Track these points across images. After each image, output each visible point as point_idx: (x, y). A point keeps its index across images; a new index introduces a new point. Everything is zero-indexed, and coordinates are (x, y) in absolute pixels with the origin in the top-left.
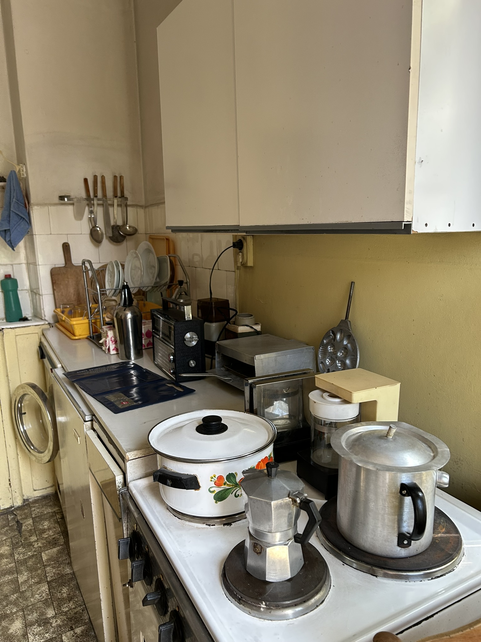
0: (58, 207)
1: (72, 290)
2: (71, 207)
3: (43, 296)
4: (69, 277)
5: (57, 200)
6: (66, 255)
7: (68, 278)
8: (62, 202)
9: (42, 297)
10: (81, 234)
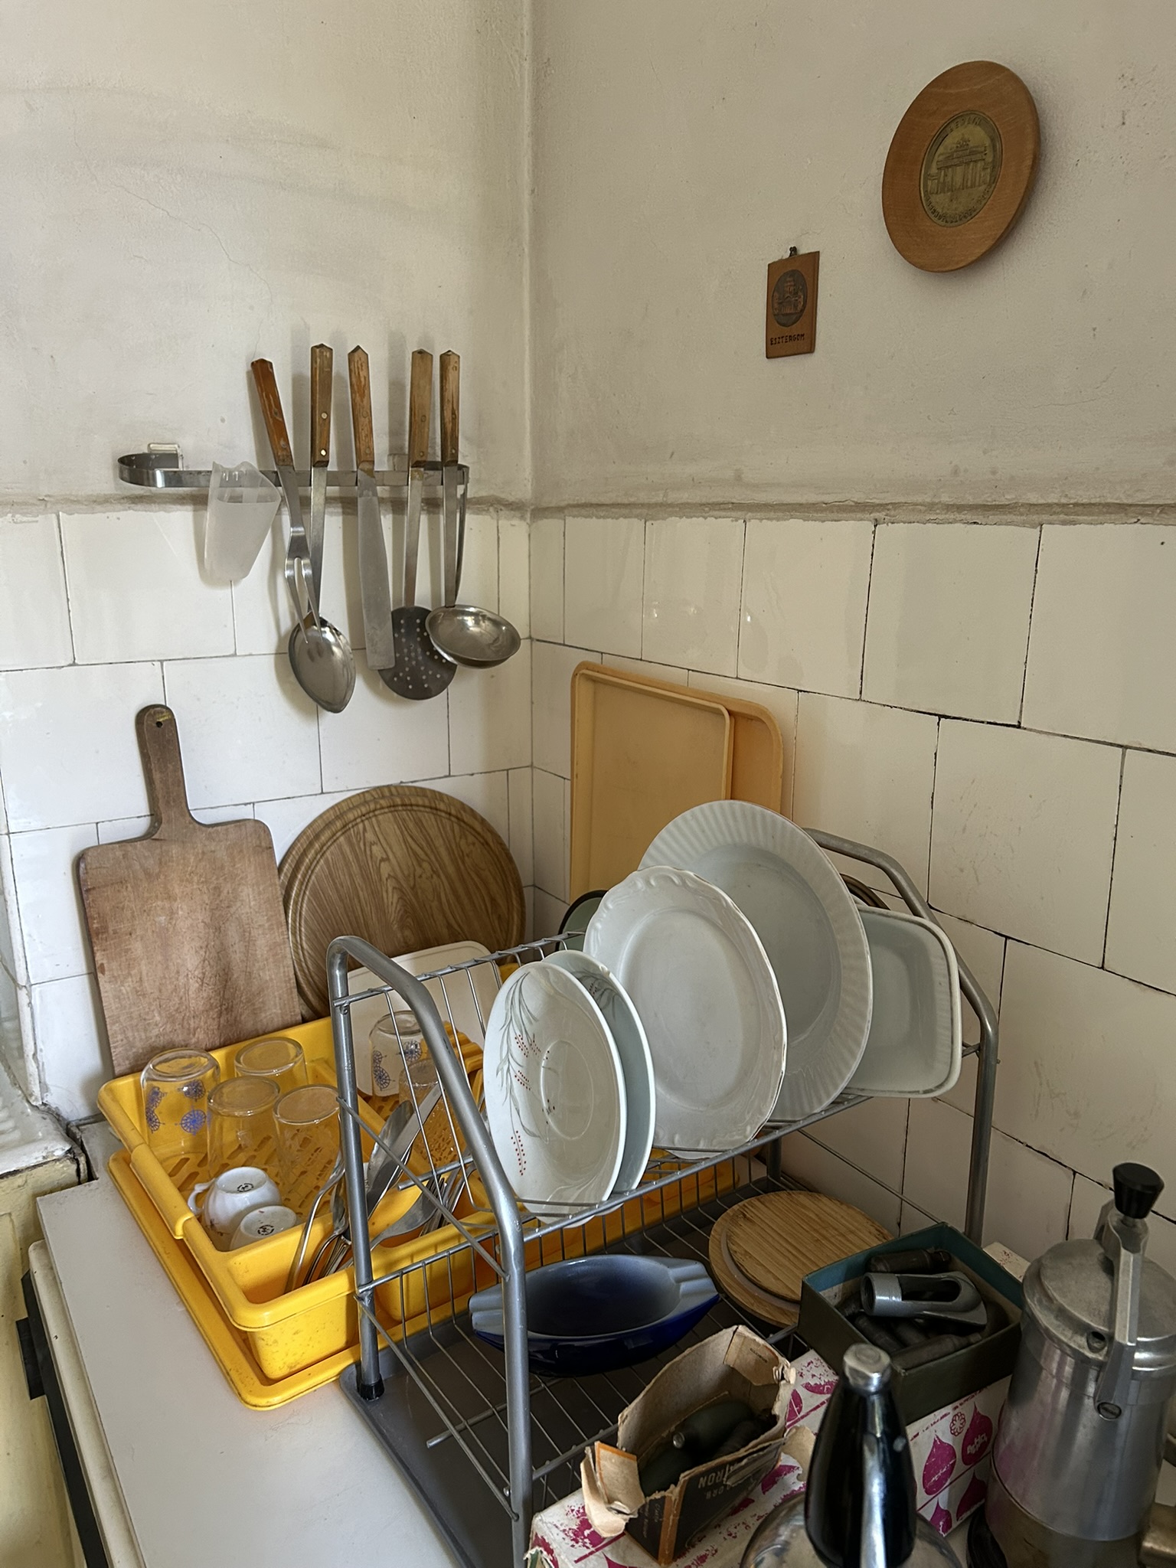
0: (113, 515)
1: (189, 959)
2: (181, 518)
3: (35, 990)
4: (177, 890)
5: (105, 479)
6: (157, 776)
7: (170, 897)
8: (138, 490)
9: (29, 995)
10: (235, 655)
